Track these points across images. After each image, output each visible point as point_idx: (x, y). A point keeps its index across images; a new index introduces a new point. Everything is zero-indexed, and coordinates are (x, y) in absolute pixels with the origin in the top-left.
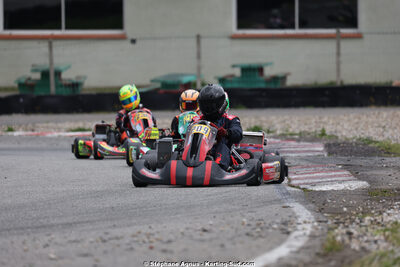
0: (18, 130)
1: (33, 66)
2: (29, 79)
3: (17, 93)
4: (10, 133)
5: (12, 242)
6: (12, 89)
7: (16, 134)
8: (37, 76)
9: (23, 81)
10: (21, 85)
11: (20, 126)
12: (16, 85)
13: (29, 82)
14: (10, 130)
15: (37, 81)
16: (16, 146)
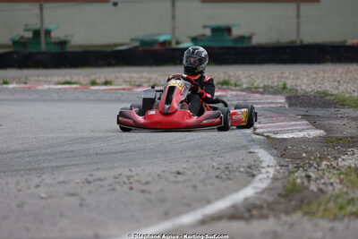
0: (12, 83)
1: (26, 25)
2: (22, 37)
3: (11, 50)
4: (5, 86)
5: (7, 183)
6: (7, 46)
7: (10, 86)
8: (30, 35)
9: (17, 39)
10: (15, 43)
11: (14, 79)
12: (10, 43)
13: (22, 40)
14: (5, 83)
15: (29, 39)
16: (11, 97)
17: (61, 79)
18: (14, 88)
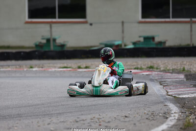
1: (43, 36)
2: (40, 43)
3: (35, 49)
4: (31, 69)
5: (32, 122)
6: (32, 48)
7: (34, 69)
8: (44, 41)
9: (38, 43)
10: (37, 46)
11: (36, 65)
12: (34, 46)
14: (31, 67)
15: (44, 44)
16: (34, 75)
17: (62, 65)
18: (36, 70)
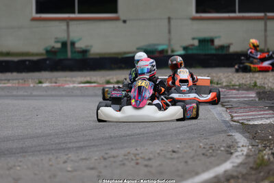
0: (45, 83)
1: (56, 38)
2: (53, 47)
3: (45, 57)
4: (40, 85)
6: (41, 54)
7: (44, 85)
8: (59, 45)
9: (49, 49)
10: (48, 52)
11: (47, 79)
12: (44, 52)
13: (53, 50)
14: (40, 82)
15: (58, 48)
16: (44, 93)
17: (84, 79)
18: (47, 87)
